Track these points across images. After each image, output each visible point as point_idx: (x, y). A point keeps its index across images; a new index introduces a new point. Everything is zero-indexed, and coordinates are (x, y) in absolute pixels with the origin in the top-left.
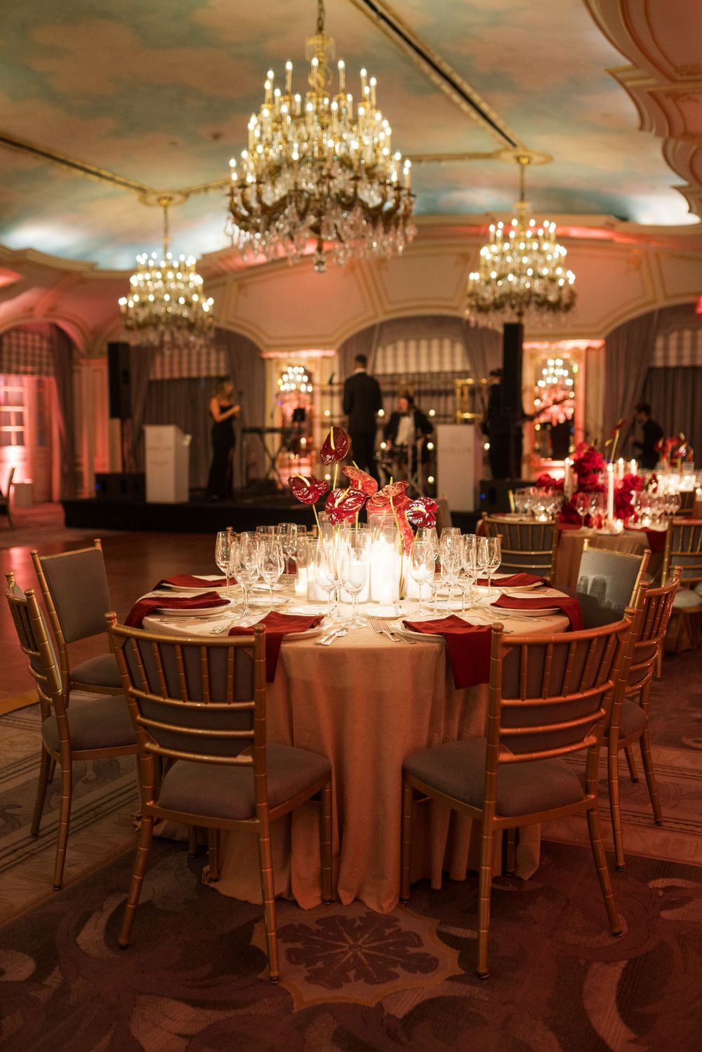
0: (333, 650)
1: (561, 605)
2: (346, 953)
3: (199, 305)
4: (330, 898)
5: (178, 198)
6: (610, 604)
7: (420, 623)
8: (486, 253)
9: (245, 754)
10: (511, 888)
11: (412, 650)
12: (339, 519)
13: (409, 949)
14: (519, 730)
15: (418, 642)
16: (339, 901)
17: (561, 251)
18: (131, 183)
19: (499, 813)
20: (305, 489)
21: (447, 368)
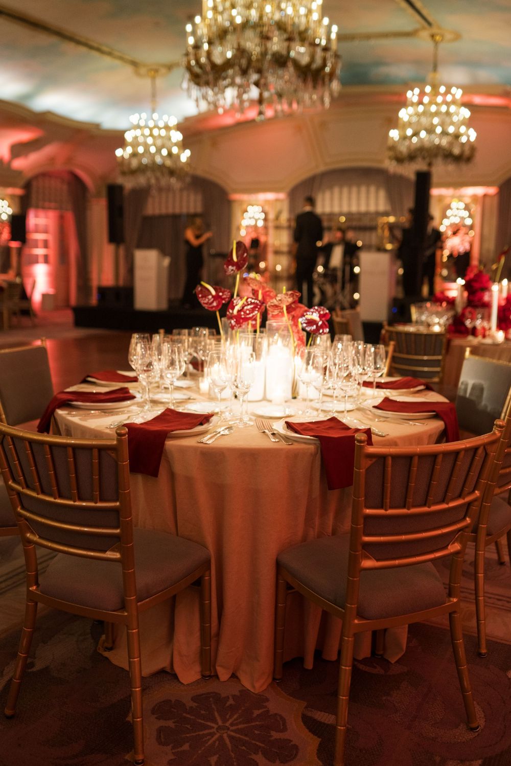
0: (213, 449)
1: (436, 410)
2: (212, 735)
3: (178, 156)
4: (209, 675)
5: (163, 71)
6: (486, 406)
7: (302, 424)
8: (404, 114)
9: (113, 550)
10: (378, 670)
11: (288, 451)
12: (238, 324)
13: (273, 733)
14: (382, 539)
15: (294, 443)
16: (217, 676)
17: (466, 113)
18: (127, 57)
19: (360, 616)
20: (210, 297)
21: (372, 208)
